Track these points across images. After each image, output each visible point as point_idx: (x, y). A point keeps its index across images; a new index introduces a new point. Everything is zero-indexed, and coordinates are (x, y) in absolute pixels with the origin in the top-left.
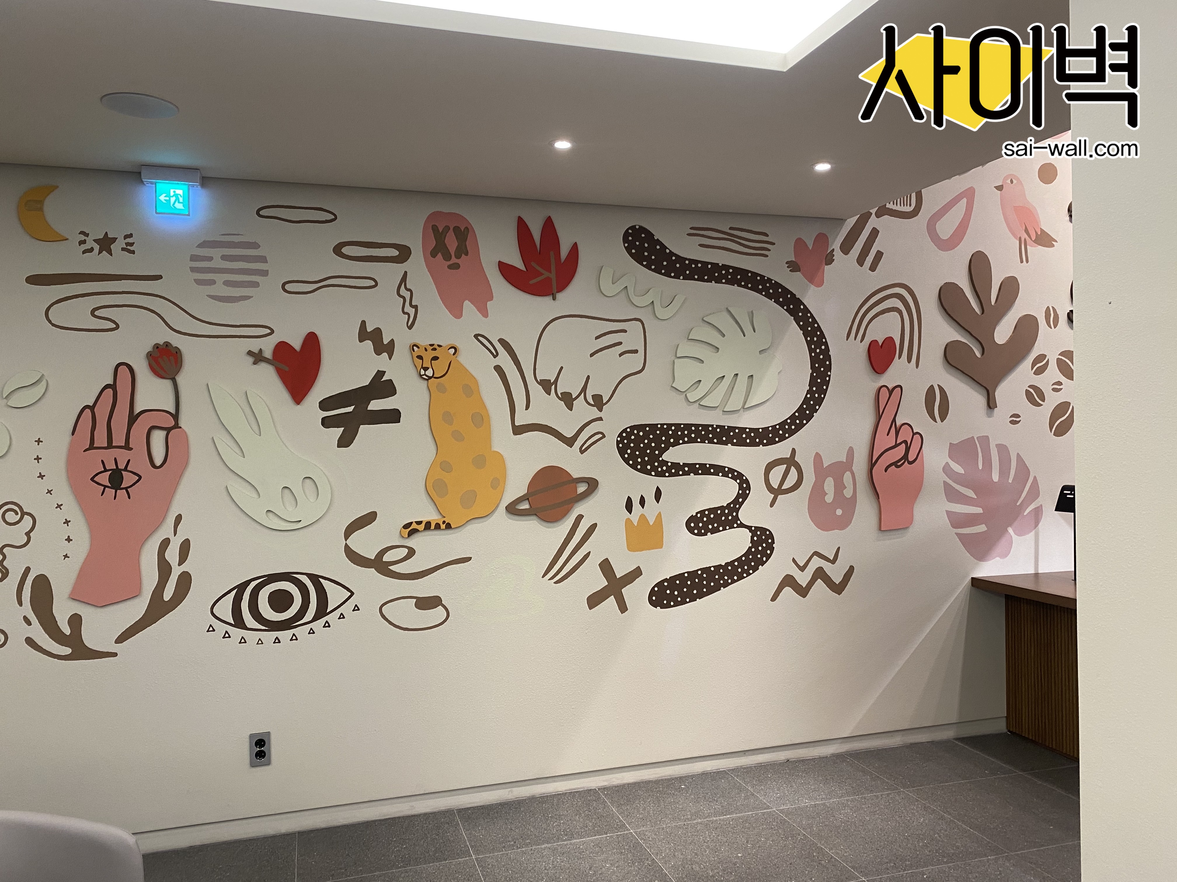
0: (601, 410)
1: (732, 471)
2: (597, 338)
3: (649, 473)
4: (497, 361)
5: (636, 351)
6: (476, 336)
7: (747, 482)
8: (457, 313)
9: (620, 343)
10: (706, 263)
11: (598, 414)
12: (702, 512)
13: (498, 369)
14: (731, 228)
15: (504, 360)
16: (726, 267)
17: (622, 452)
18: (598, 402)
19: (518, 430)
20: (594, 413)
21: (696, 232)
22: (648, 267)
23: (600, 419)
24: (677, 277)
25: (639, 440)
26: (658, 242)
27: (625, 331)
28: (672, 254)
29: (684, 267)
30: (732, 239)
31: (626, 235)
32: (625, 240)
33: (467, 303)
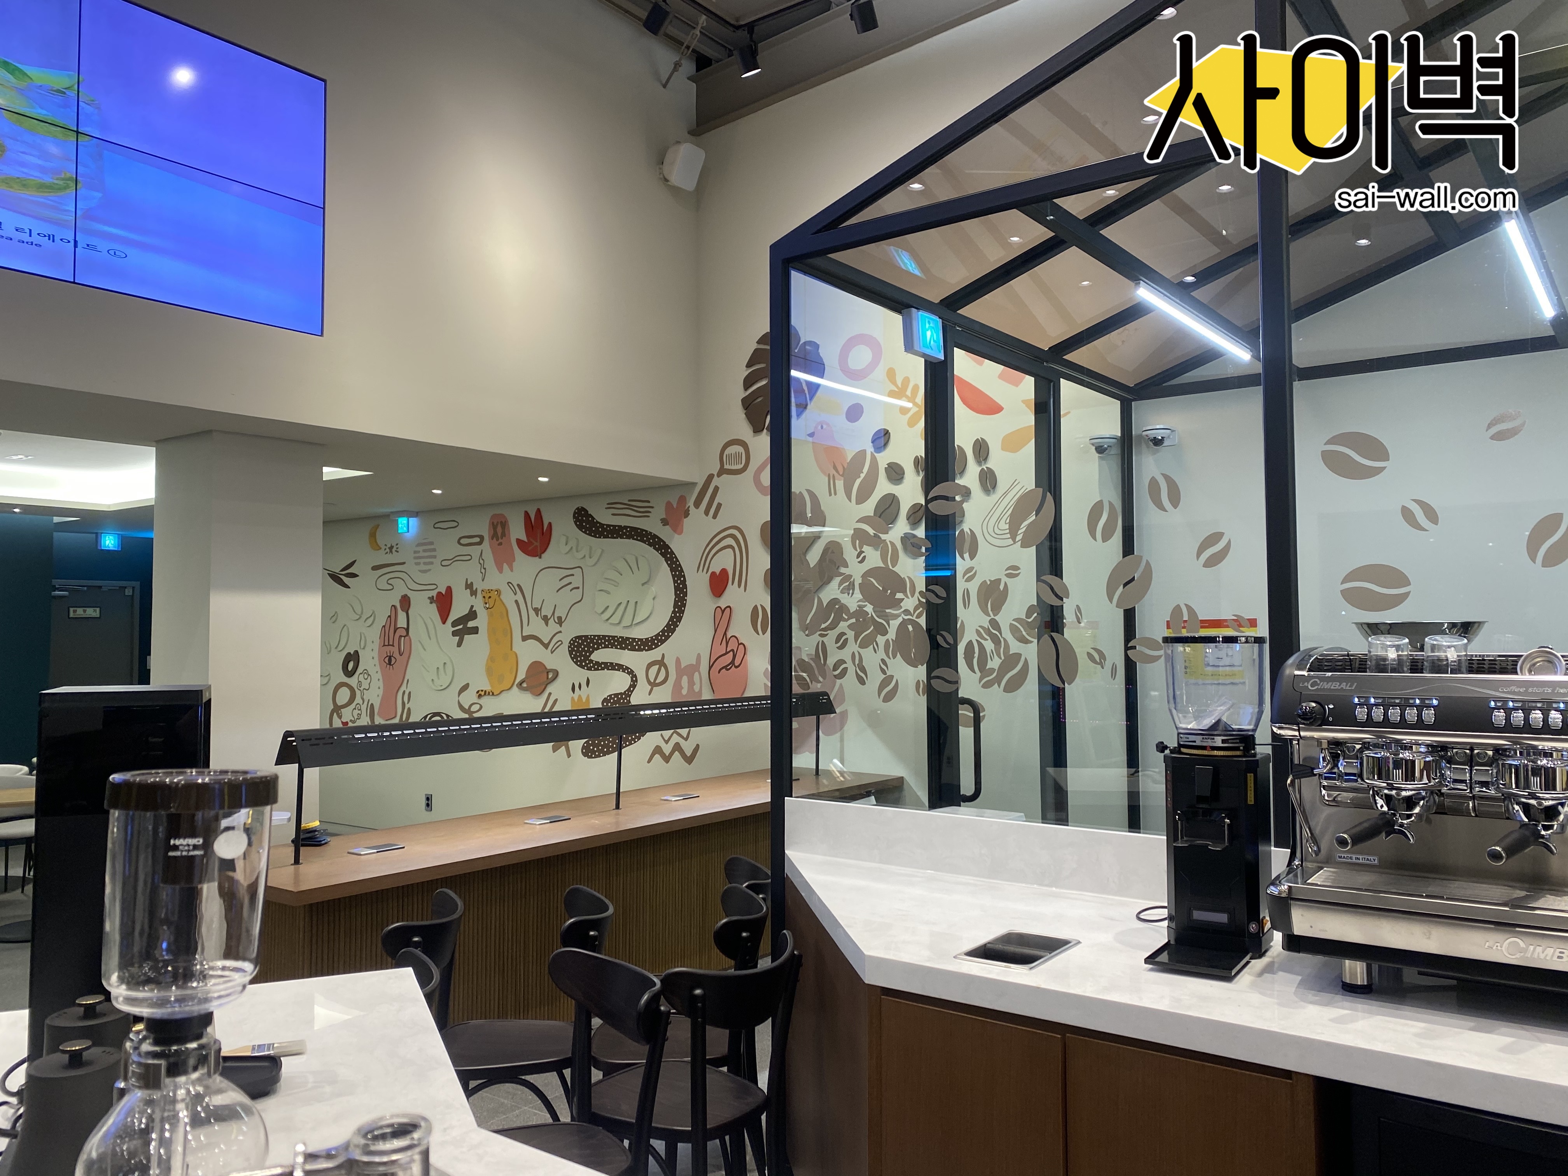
0: (561, 626)
1: (627, 668)
2: (560, 580)
3: (583, 667)
4: (516, 598)
5: (578, 588)
6: (508, 583)
7: (635, 676)
8: (501, 570)
9: (570, 583)
10: (614, 526)
11: (559, 629)
12: (610, 696)
13: (516, 602)
14: (629, 501)
15: (519, 597)
16: (626, 527)
17: (571, 653)
18: (560, 622)
19: (525, 638)
20: (557, 628)
21: (611, 505)
22: (585, 532)
23: (560, 632)
24: (600, 537)
25: (579, 645)
26: (591, 516)
27: (573, 575)
28: (597, 522)
29: (604, 530)
30: (629, 507)
31: (575, 513)
32: (574, 517)
33: (505, 564)
